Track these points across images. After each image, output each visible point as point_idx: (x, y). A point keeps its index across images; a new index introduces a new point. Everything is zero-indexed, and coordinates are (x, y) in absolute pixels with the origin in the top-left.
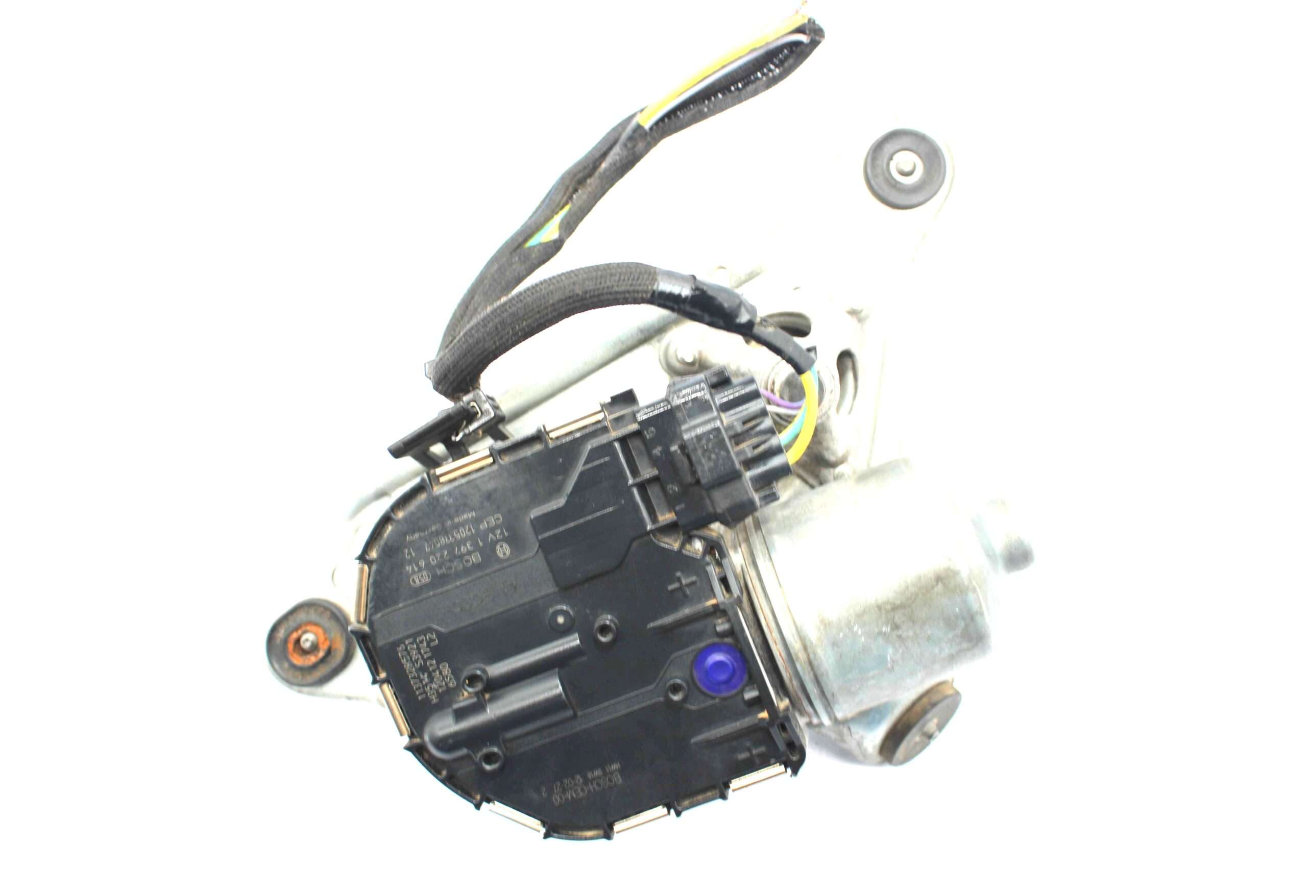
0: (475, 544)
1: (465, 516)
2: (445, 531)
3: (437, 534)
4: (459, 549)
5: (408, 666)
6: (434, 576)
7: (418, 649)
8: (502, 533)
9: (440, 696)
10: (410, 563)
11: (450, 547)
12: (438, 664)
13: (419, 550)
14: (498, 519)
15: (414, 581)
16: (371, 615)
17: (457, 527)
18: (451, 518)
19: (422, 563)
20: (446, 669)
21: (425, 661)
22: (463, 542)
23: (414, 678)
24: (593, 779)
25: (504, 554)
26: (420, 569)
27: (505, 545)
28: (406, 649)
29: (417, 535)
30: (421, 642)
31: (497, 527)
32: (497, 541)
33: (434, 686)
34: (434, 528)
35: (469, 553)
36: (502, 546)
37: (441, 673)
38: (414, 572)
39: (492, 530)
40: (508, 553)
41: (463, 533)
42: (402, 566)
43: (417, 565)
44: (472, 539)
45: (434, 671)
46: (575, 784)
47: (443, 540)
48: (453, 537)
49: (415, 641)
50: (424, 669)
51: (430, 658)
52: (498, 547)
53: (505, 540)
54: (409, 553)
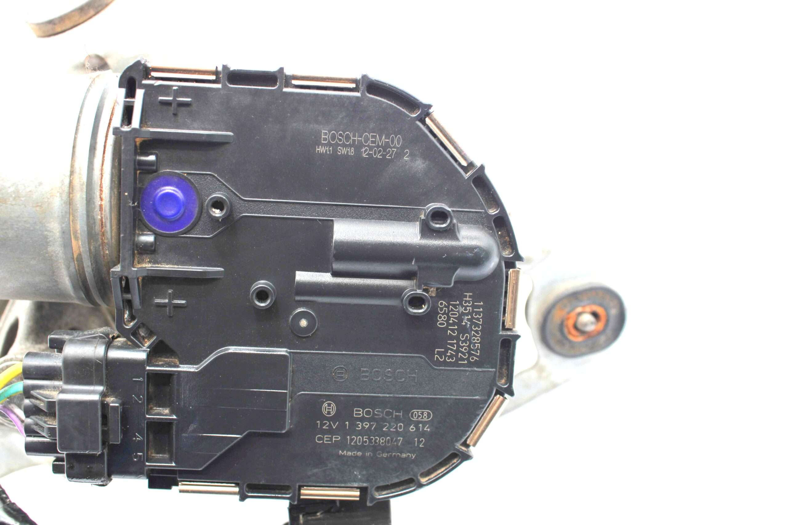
0: (353, 425)
1: (350, 453)
2: (375, 448)
3: (384, 449)
4: (371, 426)
5: (477, 340)
6: (407, 412)
7: (457, 351)
8: (322, 424)
9: (460, 298)
10: (423, 434)
11: (379, 432)
12: (446, 329)
13: (408, 442)
14: (319, 439)
15: (429, 414)
16: (485, 401)
17: (362, 448)
18: (363, 457)
19: (412, 428)
20: (441, 320)
21: (457, 338)
22: (362, 433)
23: (477, 325)
24: (350, 146)
25: (329, 405)
26: (417, 424)
27: (325, 412)
28: (470, 354)
29: (404, 455)
30: (451, 357)
31: (324, 432)
32: (329, 419)
33: (462, 310)
34: (385, 455)
35: (362, 420)
36: (329, 413)
37: (449, 318)
38: (424, 423)
39: (330, 431)
40: (325, 405)
41: (358, 439)
42: (431, 434)
43: (418, 428)
44: (353, 431)
45: (454, 324)
46: (371, 148)
47: (381, 441)
48: (370, 440)
49: (458, 360)
50: (463, 330)
51: (452, 338)
52: (333, 413)
53: (323, 418)
54: (419, 442)
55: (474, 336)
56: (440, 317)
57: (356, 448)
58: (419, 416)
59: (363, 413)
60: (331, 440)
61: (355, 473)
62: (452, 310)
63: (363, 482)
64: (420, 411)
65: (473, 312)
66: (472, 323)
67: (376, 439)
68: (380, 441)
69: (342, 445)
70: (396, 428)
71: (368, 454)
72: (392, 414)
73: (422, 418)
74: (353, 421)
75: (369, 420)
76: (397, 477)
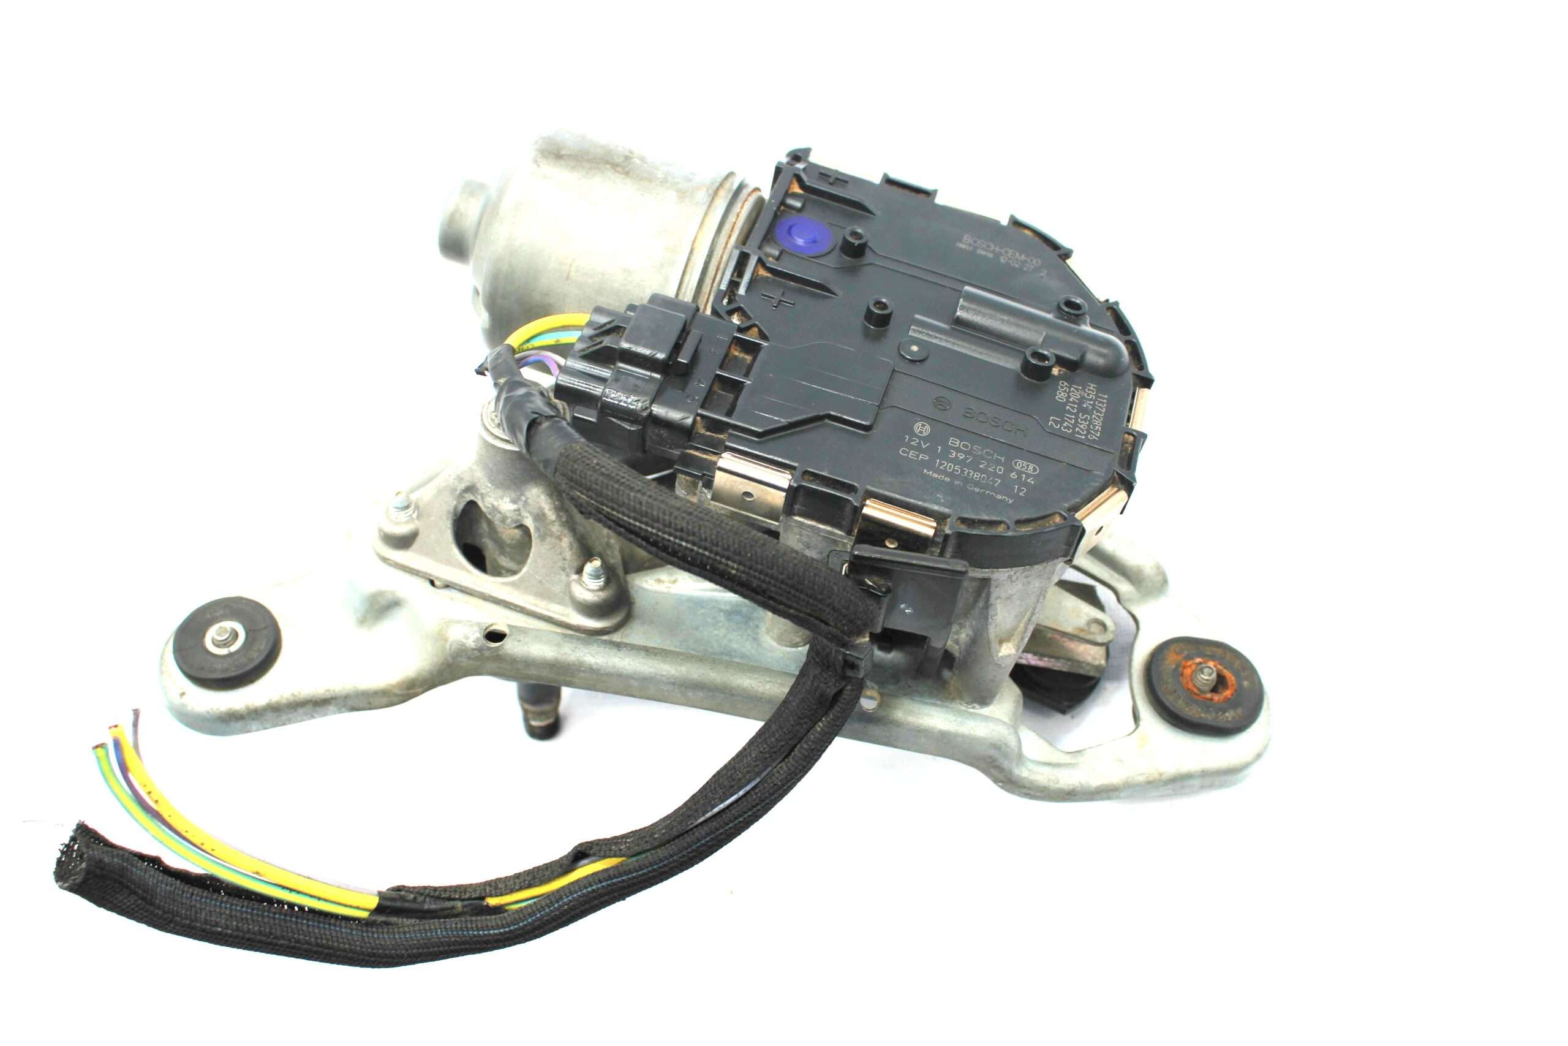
0: (946, 451)
1: (936, 476)
2: (967, 480)
3: (977, 484)
4: (966, 459)
5: (1098, 424)
7: (1075, 425)
8: (911, 440)
9: (1084, 385)
10: (1026, 484)
11: (974, 466)
12: (1065, 404)
13: (1007, 486)
14: (904, 452)
15: (1035, 469)
17: (951, 475)
18: (951, 484)
19: (1013, 475)
20: (1061, 396)
21: (1076, 415)
22: (955, 461)
23: (1098, 412)
24: (991, 252)
25: (923, 426)
26: (1019, 473)
27: (916, 431)
28: (1088, 433)
29: (999, 497)
30: (1068, 428)
31: (911, 448)
32: (920, 438)
33: (1083, 394)
34: (977, 490)
35: (958, 450)
36: (921, 432)
37: (1069, 397)
38: (1028, 476)
39: (918, 448)
40: (919, 424)
41: (950, 467)
42: (1035, 487)
43: (1020, 478)
44: (944, 456)
45: (1074, 403)
46: (1010, 259)
47: (975, 475)
48: (963, 471)
49: (1074, 432)
50: (1083, 411)
51: (1069, 412)
52: (925, 434)
53: (912, 434)
54: (1020, 490)
55: (1095, 419)
56: (1060, 393)
57: (944, 472)
58: (1023, 467)
59: (960, 444)
60: (918, 456)
61: (938, 496)
62: (1073, 391)
63: (946, 507)
64: (1025, 463)
65: (1096, 400)
66: (1094, 408)
67: (969, 473)
68: (973, 475)
69: (929, 466)
70: (995, 469)
71: (957, 483)
72: (993, 455)
73: (1027, 470)
74: (947, 449)
75: (965, 452)
76: (988, 515)
